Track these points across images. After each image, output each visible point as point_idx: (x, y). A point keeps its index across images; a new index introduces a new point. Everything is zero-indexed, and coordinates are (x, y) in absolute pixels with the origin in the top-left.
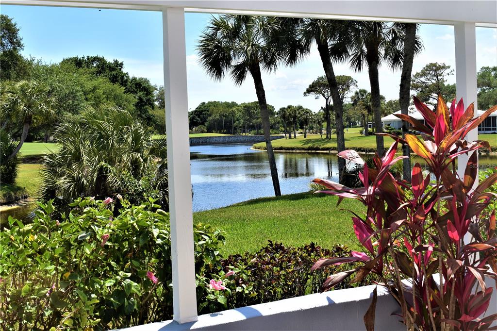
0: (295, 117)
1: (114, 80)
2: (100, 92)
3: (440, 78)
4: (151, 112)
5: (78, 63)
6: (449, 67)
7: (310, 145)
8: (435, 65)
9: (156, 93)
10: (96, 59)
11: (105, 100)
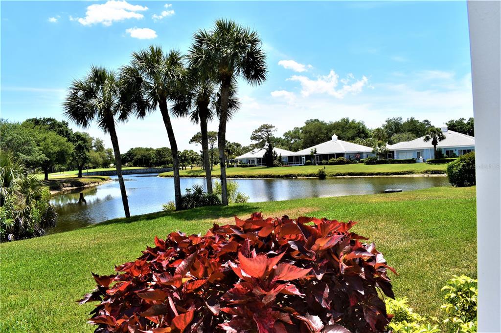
0: (185, 157)
1: (60, 133)
2: (49, 141)
3: (269, 133)
4: (88, 154)
5: (36, 122)
6: (274, 127)
7: (192, 174)
8: (266, 125)
9: (94, 142)
10: (49, 120)
11: (52, 146)
